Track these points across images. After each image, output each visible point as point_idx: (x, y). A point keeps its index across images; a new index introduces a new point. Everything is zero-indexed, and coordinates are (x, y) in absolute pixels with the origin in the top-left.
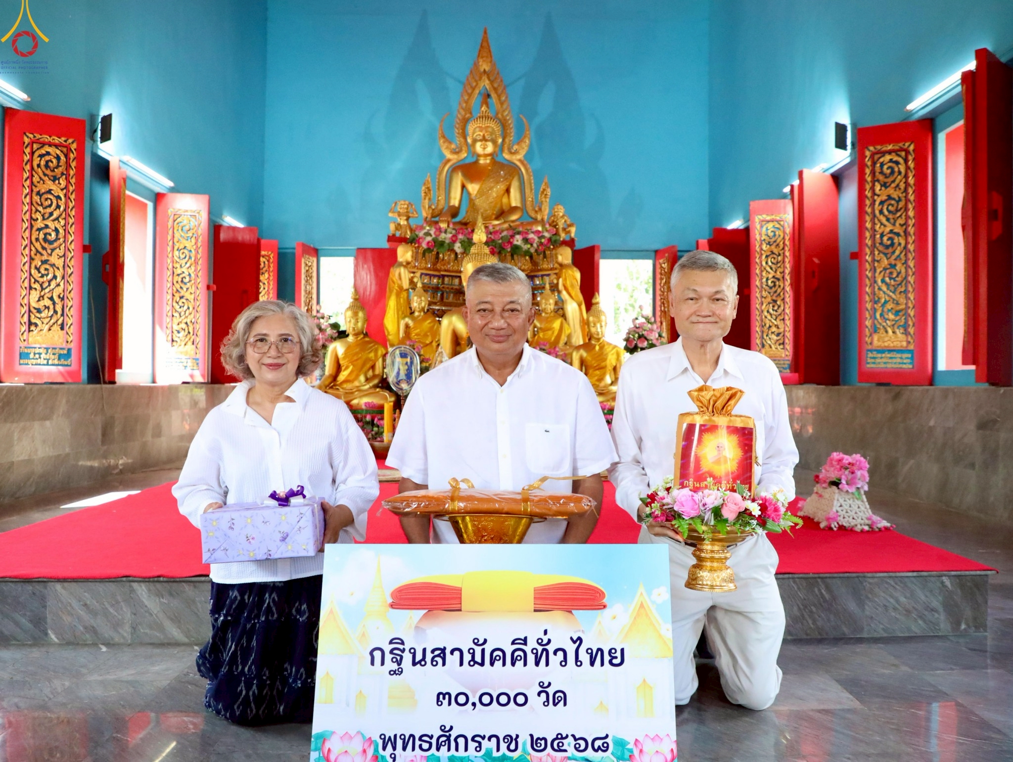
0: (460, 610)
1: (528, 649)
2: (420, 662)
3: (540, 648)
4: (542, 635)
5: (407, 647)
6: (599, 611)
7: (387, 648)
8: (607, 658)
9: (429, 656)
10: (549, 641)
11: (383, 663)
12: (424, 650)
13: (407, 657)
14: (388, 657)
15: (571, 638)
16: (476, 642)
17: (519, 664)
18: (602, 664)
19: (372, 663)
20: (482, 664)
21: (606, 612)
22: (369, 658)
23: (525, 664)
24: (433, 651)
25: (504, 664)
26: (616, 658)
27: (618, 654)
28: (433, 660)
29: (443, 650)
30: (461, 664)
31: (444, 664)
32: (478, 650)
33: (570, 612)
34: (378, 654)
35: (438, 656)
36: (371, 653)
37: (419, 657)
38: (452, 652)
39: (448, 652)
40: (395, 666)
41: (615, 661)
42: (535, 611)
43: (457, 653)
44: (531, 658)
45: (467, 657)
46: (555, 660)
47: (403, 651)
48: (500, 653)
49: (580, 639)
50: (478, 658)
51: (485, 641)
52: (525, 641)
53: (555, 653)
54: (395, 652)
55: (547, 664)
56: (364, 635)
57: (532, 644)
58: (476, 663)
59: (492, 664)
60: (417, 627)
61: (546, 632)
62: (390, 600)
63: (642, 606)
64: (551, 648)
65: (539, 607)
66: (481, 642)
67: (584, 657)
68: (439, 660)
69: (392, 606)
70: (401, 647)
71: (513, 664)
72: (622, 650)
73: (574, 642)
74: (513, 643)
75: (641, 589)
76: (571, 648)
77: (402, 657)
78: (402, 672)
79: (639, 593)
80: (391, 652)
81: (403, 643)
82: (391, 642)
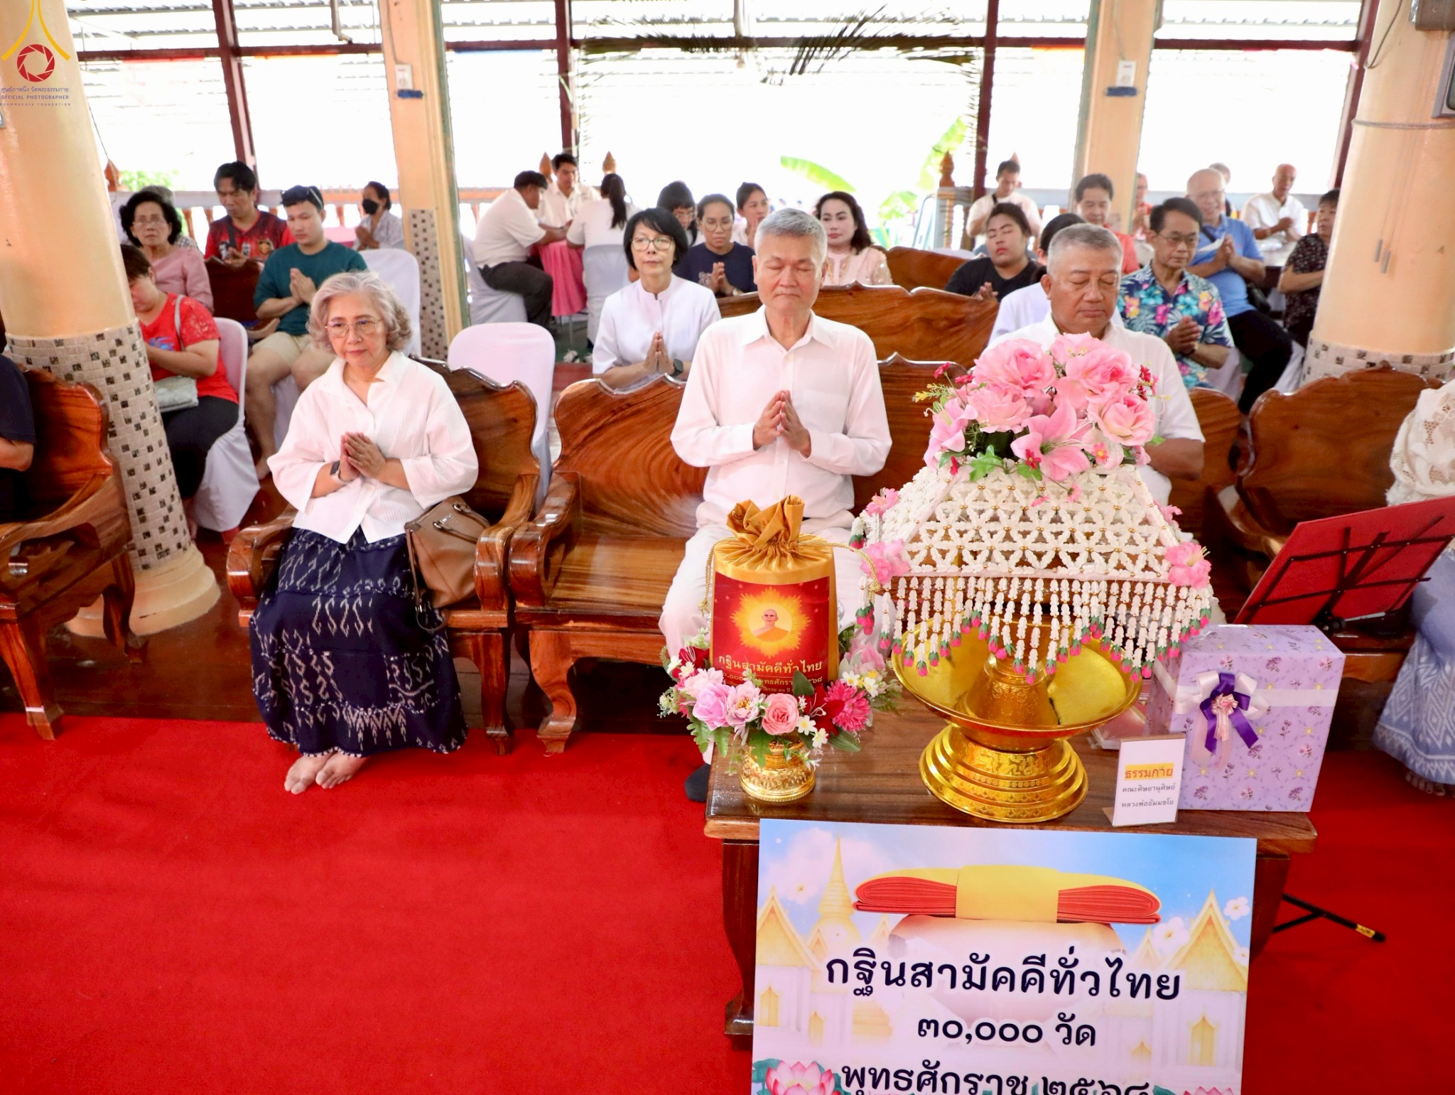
0: (954, 916)
1: (1046, 971)
2: (896, 980)
3: (1062, 971)
4: (1066, 954)
5: (879, 961)
6: (1149, 926)
7: (851, 961)
8: (1154, 987)
9: (909, 974)
10: (1076, 962)
11: (845, 980)
12: (902, 966)
13: (879, 974)
14: (853, 972)
15: (1107, 960)
16: (974, 958)
17: (1033, 989)
18: (1147, 995)
19: (831, 979)
20: (982, 987)
21: (1158, 927)
22: (827, 972)
23: (1041, 990)
24: (914, 968)
25: (1012, 988)
26: (1168, 988)
27: (1171, 984)
28: (914, 978)
29: (929, 967)
30: (953, 985)
31: (929, 984)
32: (977, 969)
33: (1108, 925)
34: (838, 969)
35: (922, 973)
36: (829, 966)
37: (895, 974)
38: (941, 970)
39: (935, 969)
40: (862, 984)
41: (1165, 992)
42: (1059, 921)
43: (947, 972)
44: (1049, 983)
45: (962, 976)
46: (1083, 987)
47: (873, 965)
48: (1007, 975)
49: (1119, 961)
50: (976, 979)
51: (987, 957)
52: (1042, 961)
53: (1083, 977)
54: (862, 966)
55: (1071, 991)
56: (818, 942)
57: (1052, 964)
58: (973, 984)
59: (995, 987)
60: (892, 936)
61: (1072, 950)
62: (855, 899)
63: (1210, 922)
64: (1078, 971)
65: (1064, 917)
66: (981, 958)
67: (1123, 985)
68: (923, 979)
69: (858, 906)
70: (870, 960)
71: (1024, 989)
72: (1177, 979)
73: (1111, 965)
74: (1026, 962)
75: (1212, 899)
76: (1105, 973)
77: (871, 973)
78: (871, 992)
79: (1207, 904)
80: (857, 966)
81: (873, 955)
82: (856, 954)
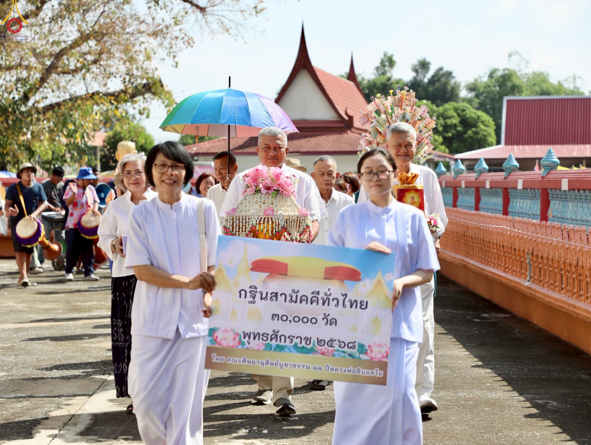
0: (286, 275)
1: (319, 297)
2: (264, 298)
3: (325, 297)
4: (327, 291)
5: (258, 290)
6: (357, 282)
7: (248, 290)
8: (359, 305)
9: (269, 296)
10: (330, 294)
11: (245, 297)
12: (267, 293)
13: (258, 296)
14: (248, 294)
15: (342, 294)
16: (293, 291)
17: (315, 304)
18: (356, 307)
19: (240, 297)
20: (296, 302)
21: (361, 283)
22: (239, 294)
23: (317, 304)
24: (271, 294)
25: (307, 303)
26: (363, 305)
27: (365, 304)
28: (271, 298)
29: (277, 294)
30: (285, 301)
31: (277, 300)
32: (294, 296)
33: (342, 281)
34: (243, 293)
35: (274, 296)
36: (240, 292)
37: (264, 296)
38: (281, 295)
39: (279, 295)
40: (252, 299)
41: (363, 307)
42: (325, 278)
43: (283, 296)
44: (321, 301)
45: (288, 298)
46: (333, 303)
47: (256, 292)
48: (305, 298)
49: (346, 295)
50: (294, 299)
51: (298, 291)
52: (318, 293)
53: (333, 300)
54: (253, 292)
55: (329, 305)
56: (236, 283)
57: (322, 295)
58: (292, 301)
59: (301, 302)
60: (264, 282)
61: (329, 290)
62: (251, 267)
63: (379, 281)
64: (331, 298)
65: (327, 277)
66: (296, 291)
67: (347, 304)
68: (274, 298)
69: (252, 269)
70: (255, 290)
71: (311, 303)
72: (367, 302)
73: (343, 296)
74: (312, 293)
75: (380, 273)
76: (341, 299)
77: (255, 295)
78: (255, 302)
79: (378, 276)
80: (250, 292)
81: (256, 288)
82: (250, 287)
